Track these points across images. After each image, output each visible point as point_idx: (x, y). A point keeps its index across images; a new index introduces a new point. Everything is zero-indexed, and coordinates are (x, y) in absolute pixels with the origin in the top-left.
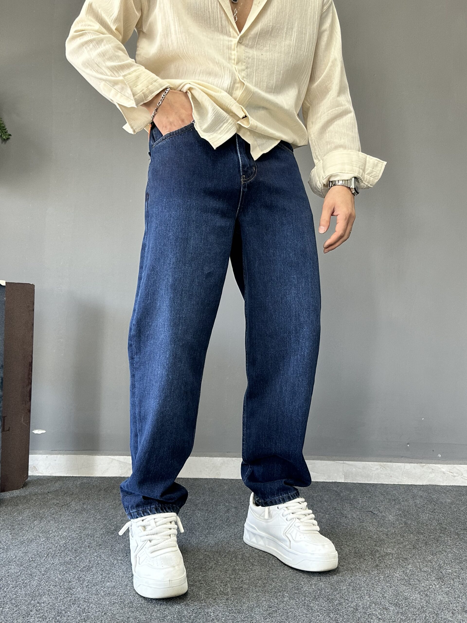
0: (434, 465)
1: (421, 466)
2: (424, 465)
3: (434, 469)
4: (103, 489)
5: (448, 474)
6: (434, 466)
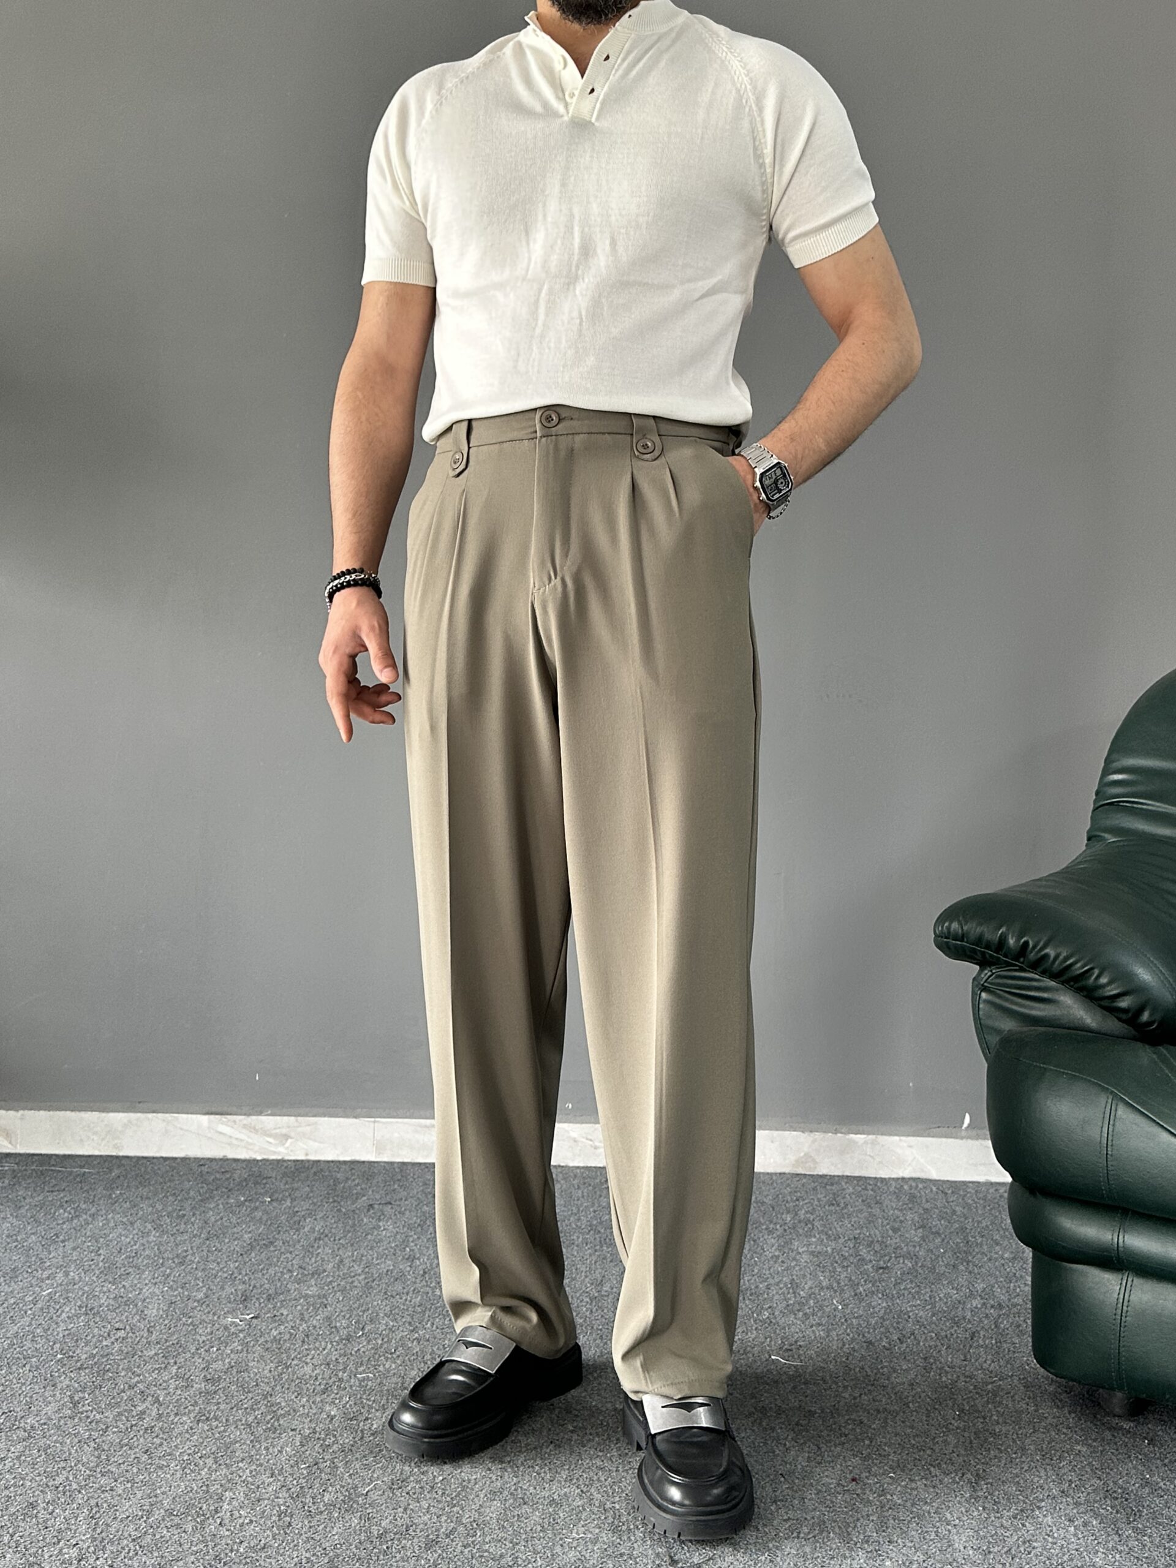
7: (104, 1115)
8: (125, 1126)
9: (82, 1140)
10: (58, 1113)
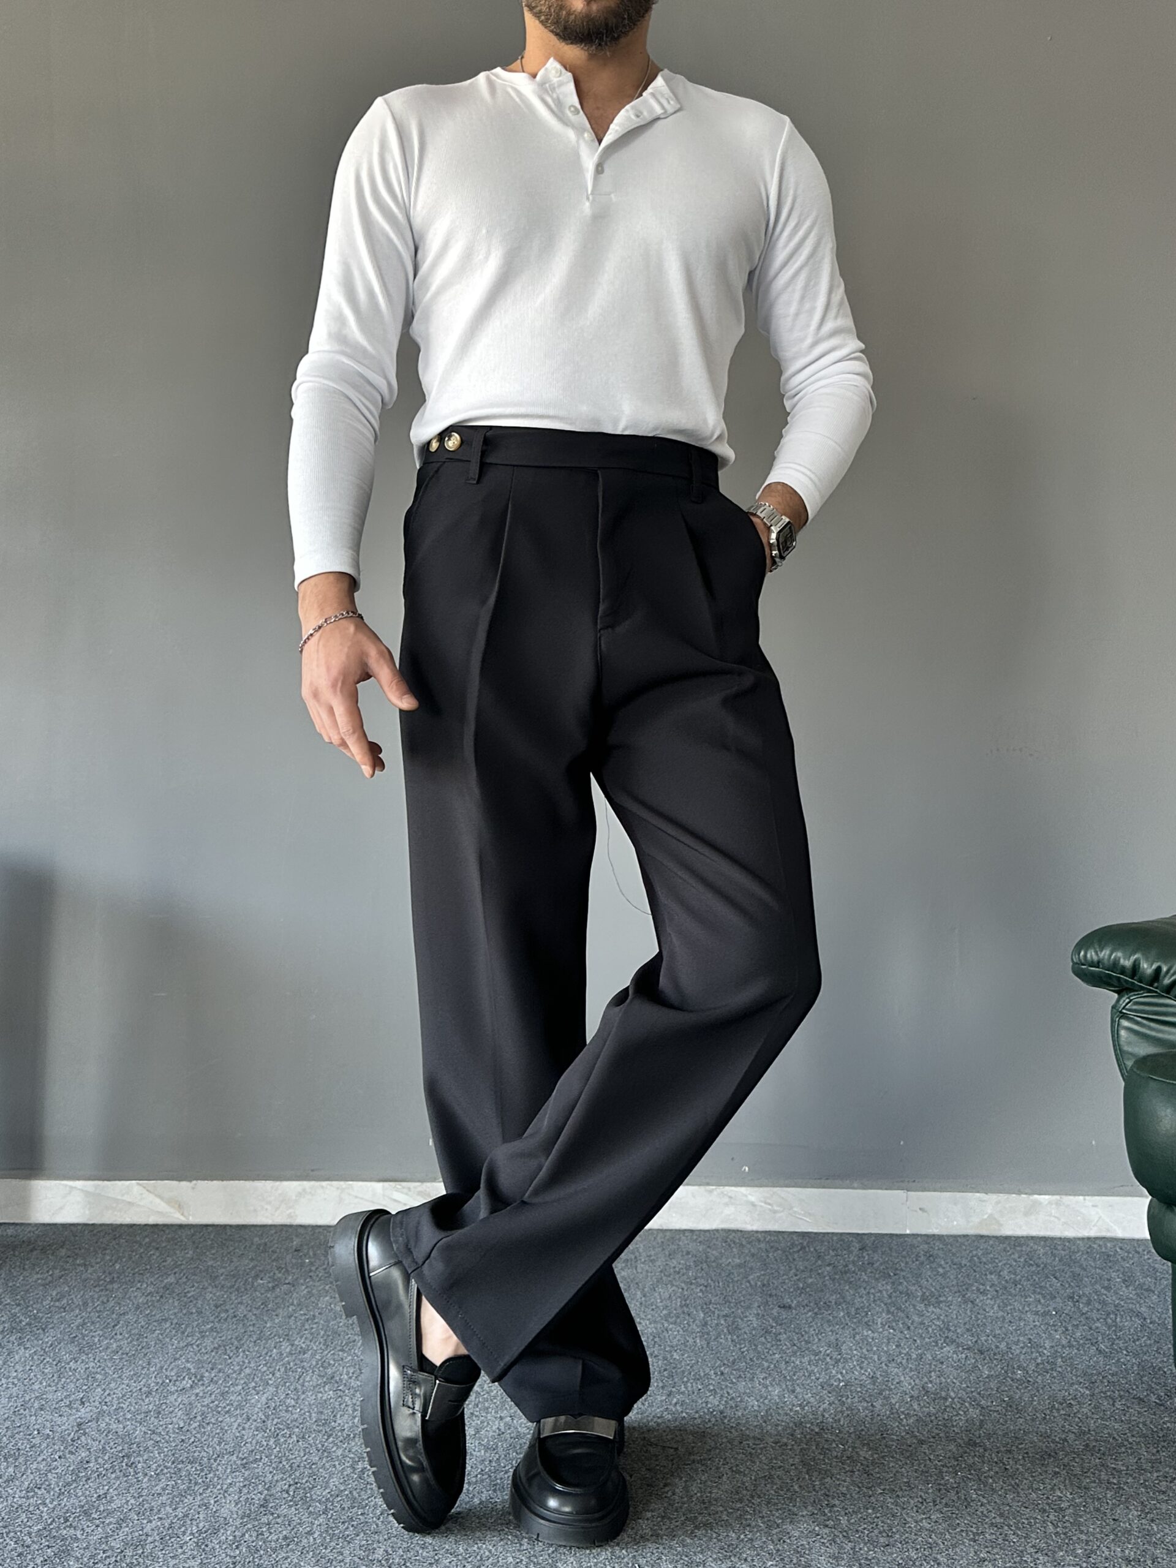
0: (733, 1188)
1: (706, 1191)
2: (713, 1189)
3: (733, 1196)
4: (40, 1248)
5: (761, 1206)
6: (732, 1191)
7: (278, 1183)
8: (300, 1195)
9: (255, 1211)
10: (232, 1182)
